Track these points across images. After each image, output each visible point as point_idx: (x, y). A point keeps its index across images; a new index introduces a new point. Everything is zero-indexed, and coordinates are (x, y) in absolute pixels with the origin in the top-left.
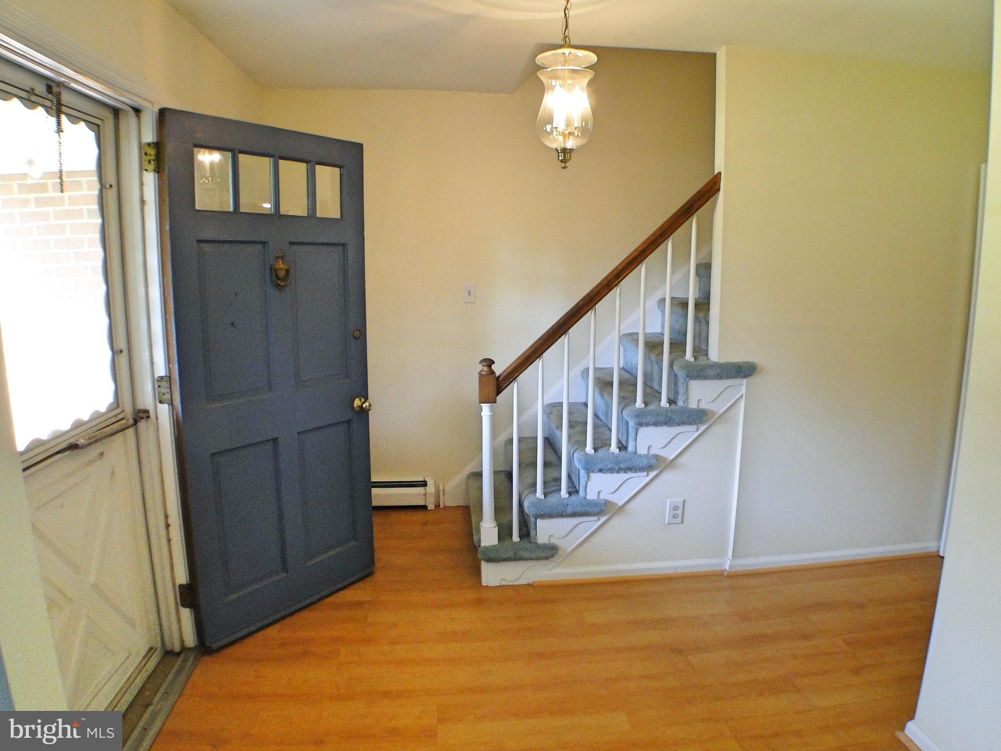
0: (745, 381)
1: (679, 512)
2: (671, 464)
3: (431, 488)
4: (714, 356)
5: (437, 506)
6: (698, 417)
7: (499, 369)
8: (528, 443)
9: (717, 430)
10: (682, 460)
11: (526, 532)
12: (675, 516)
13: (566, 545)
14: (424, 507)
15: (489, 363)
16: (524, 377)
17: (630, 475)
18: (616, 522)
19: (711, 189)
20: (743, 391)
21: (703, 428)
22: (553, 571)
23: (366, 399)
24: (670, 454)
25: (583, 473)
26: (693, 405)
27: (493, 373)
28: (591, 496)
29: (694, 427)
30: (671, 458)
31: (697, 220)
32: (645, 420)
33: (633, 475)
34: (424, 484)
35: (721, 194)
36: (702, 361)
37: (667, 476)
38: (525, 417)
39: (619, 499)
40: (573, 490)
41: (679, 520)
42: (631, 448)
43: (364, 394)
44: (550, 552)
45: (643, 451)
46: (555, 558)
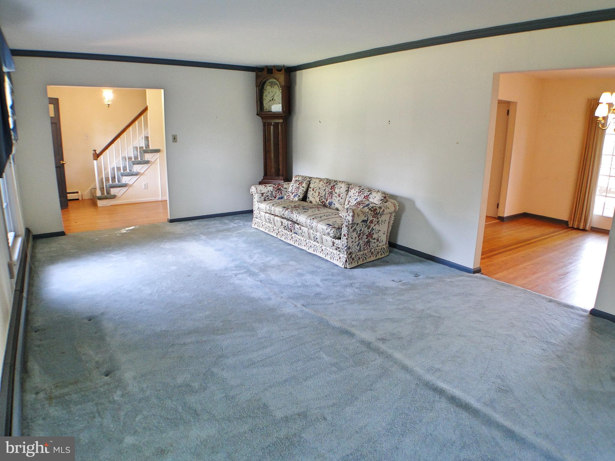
0: (158, 153)
1: (146, 186)
2: (142, 174)
3: (80, 193)
4: (151, 148)
5: (82, 199)
6: (147, 162)
7: (98, 152)
8: (107, 174)
9: (153, 165)
10: (145, 173)
11: (108, 193)
12: (145, 187)
13: (118, 195)
14: (78, 199)
15: (95, 151)
16: (104, 154)
17: (132, 177)
18: (130, 189)
19: (146, 109)
20: (158, 156)
21: (149, 165)
22: (116, 202)
23: (64, 161)
24: (142, 171)
25: (121, 176)
26: (146, 159)
27: (96, 153)
28: (123, 182)
29: (147, 165)
30: (142, 172)
31: (143, 117)
32: (135, 163)
33: (133, 177)
34: (77, 192)
35: (148, 111)
36: (148, 149)
37: (142, 177)
38: (106, 172)
39: (131, 183)
40: (119, 181)
41: (146, 188)
42: (132, 170)
43: (63, 160)
44: (114, 197)
45: (135, 171)
46: (115, 199)
